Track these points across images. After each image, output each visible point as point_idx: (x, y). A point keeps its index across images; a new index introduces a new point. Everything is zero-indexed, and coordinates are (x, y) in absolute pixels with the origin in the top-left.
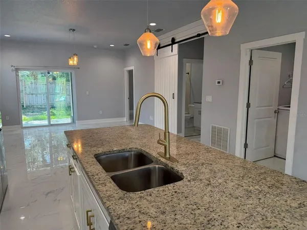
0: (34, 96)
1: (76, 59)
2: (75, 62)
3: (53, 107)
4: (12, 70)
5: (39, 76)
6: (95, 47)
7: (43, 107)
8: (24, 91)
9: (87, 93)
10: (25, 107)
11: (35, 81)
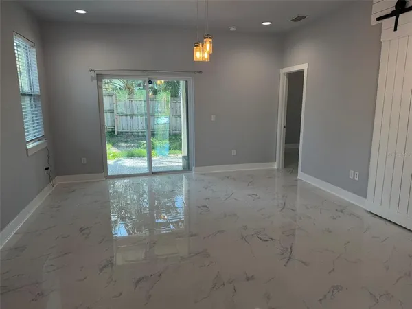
0: (129, 117)
1: (208, 46)
2: (206, 56)
3: (153, 135)
4: (92, 78)
5: (136, 89)
6: (232, 29)
7: (140, 134)
8: (115, 111)
9: (213, 117)
10: (116, 133)
11: (130, 96)
